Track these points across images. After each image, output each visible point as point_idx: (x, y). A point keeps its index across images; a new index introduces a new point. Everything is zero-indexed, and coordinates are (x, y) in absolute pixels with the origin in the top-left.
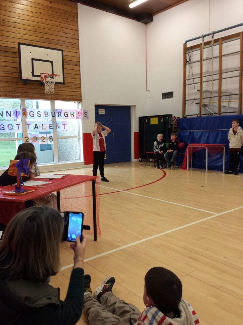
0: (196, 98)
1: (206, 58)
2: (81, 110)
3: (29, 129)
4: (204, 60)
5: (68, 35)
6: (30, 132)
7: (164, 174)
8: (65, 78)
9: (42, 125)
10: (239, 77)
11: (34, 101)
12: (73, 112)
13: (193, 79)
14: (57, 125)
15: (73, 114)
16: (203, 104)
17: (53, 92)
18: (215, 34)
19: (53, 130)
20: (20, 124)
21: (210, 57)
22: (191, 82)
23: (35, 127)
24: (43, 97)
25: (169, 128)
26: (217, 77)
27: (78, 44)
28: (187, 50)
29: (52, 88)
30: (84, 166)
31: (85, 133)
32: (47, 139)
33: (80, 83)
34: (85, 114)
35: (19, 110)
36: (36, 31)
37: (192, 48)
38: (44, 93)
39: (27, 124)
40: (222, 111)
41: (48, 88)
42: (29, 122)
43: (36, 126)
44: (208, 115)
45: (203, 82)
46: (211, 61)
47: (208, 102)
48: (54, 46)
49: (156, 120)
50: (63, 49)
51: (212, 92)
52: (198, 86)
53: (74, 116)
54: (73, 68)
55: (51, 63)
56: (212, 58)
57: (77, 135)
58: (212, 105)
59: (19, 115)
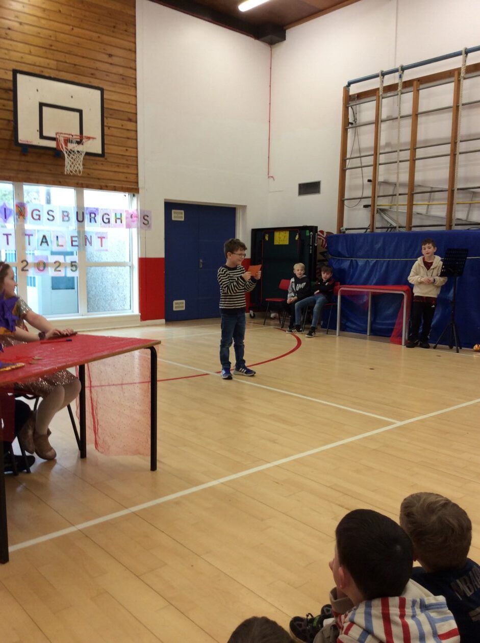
0: (364, 196)
1: (387, 117)
2: (137, 210)
3: (29, 244)
4: (382, 121)
5: (115, 60)
6: (32, 252)
7: (297, 343)
8: (106, 146)
9: (57, 237)
10: (448, 158)
11: (42, 189)
12: (121, 214)
13: (361, 157)
14: (86, 238)
15: (120, 217)
16: (378, 207)
17: (80, 172)
18: (405, 71)
19: (79, 249)
20: (10, 234)
21: (395, 116)
22: (356, 162)
23: (42, 242)
24: (60, 182)
25: (311, 252)
26: (406, 155)
27: (133, 76)
28: (350, 101)
29: (79, 164)
30: (139, 323)
31: (144, 256)
32: (66, 267)
33: (137, 157)
34: (145, 220)
35: (11, 205)
36: (49, 48)
37: (360, 96)
38: (62, 174)
39: (26, 235)
40: (413, 224)
41: (70, 163)
42: (30, 230)
43: (44, 240)
44: (386, 230)
45: (380, 164)
46: (395, 123)
47: (387, 204)
48: (86, 80)
49: (285, 237)
50: (105, 87)
51: (395, 184)
52: (368, 173)
53: (121, 222)
54: (122, 126)
55: (77, 114)
56: (399, 117)
57: (127, 260)
58: (396, 210)
59: (10, 215)
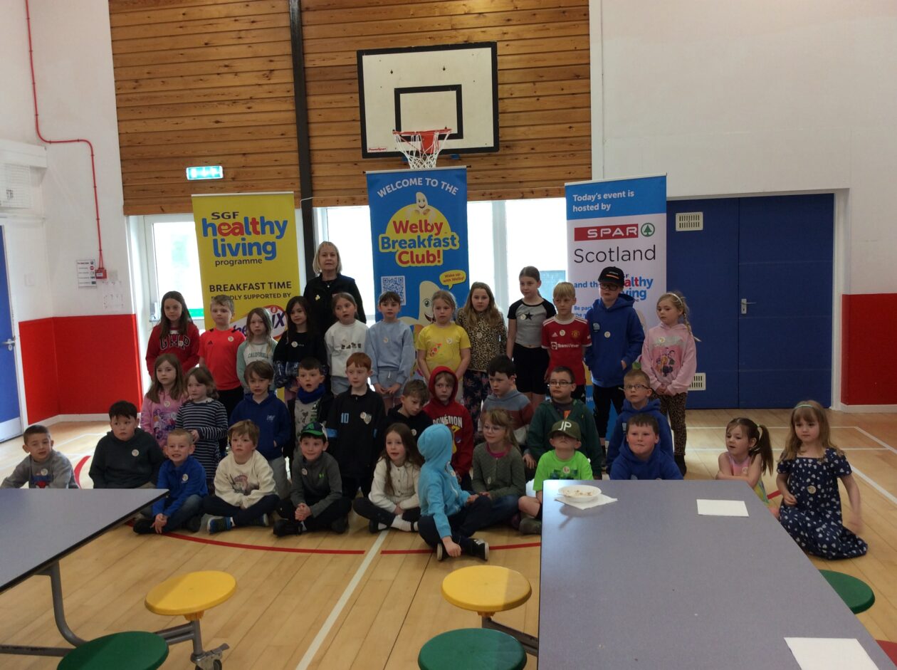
33: (590, 136)
54: (562, 89)
55: (455, 92)
